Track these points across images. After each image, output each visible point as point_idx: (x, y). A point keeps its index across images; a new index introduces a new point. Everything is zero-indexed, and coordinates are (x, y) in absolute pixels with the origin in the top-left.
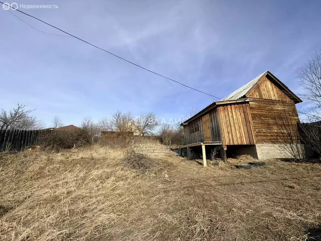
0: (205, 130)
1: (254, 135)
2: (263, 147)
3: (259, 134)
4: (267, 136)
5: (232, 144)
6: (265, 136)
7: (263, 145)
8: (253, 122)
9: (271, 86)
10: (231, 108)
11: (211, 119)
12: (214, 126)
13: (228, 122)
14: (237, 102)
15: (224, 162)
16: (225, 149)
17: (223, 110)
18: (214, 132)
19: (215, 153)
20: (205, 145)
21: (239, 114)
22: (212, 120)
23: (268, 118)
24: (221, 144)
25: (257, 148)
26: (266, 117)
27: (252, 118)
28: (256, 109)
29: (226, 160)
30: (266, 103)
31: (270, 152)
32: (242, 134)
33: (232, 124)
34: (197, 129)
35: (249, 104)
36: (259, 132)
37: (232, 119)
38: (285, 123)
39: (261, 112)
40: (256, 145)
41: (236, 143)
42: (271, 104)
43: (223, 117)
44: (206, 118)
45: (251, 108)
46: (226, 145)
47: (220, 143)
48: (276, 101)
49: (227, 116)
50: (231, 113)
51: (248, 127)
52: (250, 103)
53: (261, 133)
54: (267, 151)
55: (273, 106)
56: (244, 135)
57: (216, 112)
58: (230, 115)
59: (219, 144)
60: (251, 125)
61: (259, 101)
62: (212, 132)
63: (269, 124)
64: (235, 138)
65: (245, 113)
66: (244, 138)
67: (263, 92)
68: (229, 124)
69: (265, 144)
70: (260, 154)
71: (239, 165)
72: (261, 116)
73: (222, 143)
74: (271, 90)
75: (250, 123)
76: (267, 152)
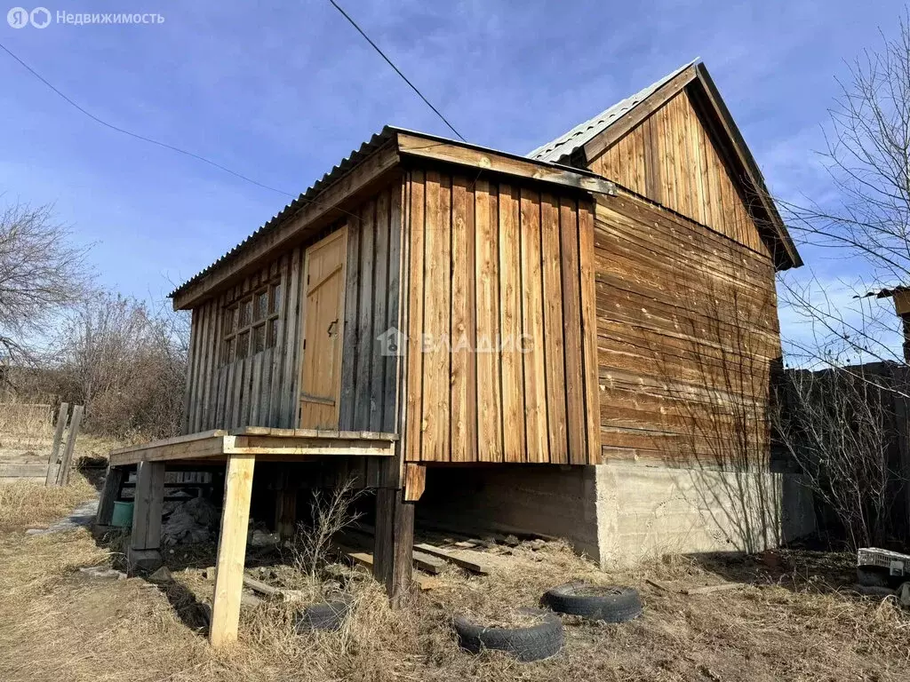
0: (310, 345)
1: (594, 405)
2: (630, 482)
3: (622, 402)
4: (656, 417)
5: (462, 454)
6: (643, 416)
7: (633, 469)
8: (600, 329)
9: (702, 151)
10: (496, 208)
11: (353, 268)
12: (365, 320)
13: (464, 300)
14: (537, 176)
15: (390, 592)
16: (414, 490)
17: (445, 210)
18: (363, 361)
19: (332, 522)
20: (258, 456)
21: (535, 260)
22: (359, 272)
23: (669, 315)
24: (390, 452)
25: (601, 487)
26: (662, 308)
27: (598, 303)
28: (623, 254)
29: (403, 580)
30: (669, 235)
31: (659, 512)
32: (533, 391)
33: (485, 319)
34: (265, 337)
35: (594, 213)
36: (620, 391)
37: (488, 281)
38: (729, 357)
39: (643, 274)
40: (599, 469)
41: (488, 453)
42: (688, 246)
43: (436, 258)
44: (330, 256)
45: (602, 244)
46: (421, 463)
47: (386, 444)
48: (712, 236)
49: (463, 256)
50: (492, 242)
51: (570, 355)
52: (599, 209)
53: (625, 394)
54: (642, 509)
55: (695, 258)
56: (540, 401)
57: (394, 213)
58: (483, 252)
59: (372, 451)
60: (586, 340)
61: (641, 210)
62: (351, 362)
63: (667, 354)
64: (487, 415)
65: (566, 262)
66: (541, 419)
67: (665, 169)
68: (464, 312)
69: (641, 464)
70: (611, 529)
71: (480, 621)
72: (641, 296)
73: (398, 443)
74: (698, 171)
75: (582, 330)
76: (647, 511)
